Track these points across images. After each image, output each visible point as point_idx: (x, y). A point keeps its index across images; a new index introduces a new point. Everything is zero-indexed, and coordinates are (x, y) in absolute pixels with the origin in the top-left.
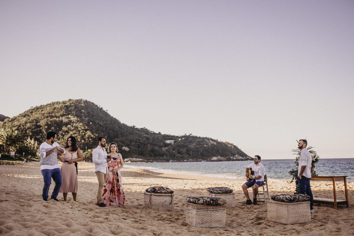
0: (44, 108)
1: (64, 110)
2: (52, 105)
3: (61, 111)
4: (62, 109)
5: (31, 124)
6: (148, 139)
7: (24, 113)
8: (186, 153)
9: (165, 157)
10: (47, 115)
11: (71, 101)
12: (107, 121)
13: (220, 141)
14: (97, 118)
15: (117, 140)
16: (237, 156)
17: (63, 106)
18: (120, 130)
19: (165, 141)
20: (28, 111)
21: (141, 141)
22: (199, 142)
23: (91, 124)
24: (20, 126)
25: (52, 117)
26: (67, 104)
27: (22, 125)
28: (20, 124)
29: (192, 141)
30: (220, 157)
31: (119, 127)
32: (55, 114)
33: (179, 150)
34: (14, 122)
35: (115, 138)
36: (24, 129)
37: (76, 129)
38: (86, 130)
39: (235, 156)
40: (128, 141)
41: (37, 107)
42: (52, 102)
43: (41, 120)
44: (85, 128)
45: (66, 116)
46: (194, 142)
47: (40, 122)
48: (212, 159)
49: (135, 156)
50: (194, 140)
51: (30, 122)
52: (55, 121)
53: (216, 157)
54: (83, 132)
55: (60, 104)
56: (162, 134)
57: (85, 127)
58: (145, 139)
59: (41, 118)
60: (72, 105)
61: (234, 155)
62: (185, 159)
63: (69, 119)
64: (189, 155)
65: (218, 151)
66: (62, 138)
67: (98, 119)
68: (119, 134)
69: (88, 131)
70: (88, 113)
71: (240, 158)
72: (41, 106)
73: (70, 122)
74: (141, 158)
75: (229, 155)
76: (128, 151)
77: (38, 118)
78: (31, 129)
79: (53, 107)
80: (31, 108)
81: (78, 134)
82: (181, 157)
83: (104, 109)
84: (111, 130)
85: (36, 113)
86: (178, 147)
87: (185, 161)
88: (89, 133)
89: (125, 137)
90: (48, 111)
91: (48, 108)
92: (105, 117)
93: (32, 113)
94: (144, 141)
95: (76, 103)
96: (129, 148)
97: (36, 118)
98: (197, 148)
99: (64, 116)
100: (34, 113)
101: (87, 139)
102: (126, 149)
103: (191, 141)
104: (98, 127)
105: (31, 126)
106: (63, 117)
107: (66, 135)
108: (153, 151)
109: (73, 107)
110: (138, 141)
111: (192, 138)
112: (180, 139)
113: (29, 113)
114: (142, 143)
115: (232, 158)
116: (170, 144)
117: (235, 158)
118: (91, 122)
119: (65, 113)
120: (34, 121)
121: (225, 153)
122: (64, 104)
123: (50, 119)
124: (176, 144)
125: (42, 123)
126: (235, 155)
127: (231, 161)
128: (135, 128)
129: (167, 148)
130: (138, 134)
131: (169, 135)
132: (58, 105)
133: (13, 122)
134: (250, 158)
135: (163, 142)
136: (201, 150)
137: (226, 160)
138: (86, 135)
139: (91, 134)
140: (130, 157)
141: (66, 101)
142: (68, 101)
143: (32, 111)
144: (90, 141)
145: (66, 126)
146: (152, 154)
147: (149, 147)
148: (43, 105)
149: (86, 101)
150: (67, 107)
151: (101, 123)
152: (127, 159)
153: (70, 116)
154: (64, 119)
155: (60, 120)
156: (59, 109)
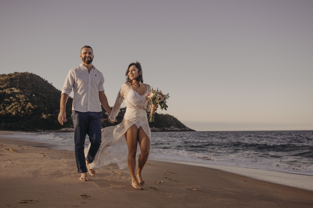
1: (8, 83)
3: (5, 84)
4: (7, 82)
11: (16, 74)
12: (51, 93)
13: (159, 113)
14: (41, 90)
16: (172, 127)
17: (9, 78)
19: (105, 113)
23: (34, 97)
26: (12, 77)
30: (155, 128)
35: (56, 109)
37: (18, 100)
38: (27, 102)
39: (171, 127)
44: (26, 100)
45: (9, 89)
54: (24, 104)
55: (5, 76)
60: (17, 77)
61: (169, 126)
63: (12, 91)
66: (3, 109)
67: (42, 92)
69: (29, 103)
70: (33, 86)
71: (175, 129)
73: (13, 94)
75: (164, 126)
81: (19, 106)
83: (49, 82)
88: (29, 104)
92: (50, 90)
95: (21, 76)
99: (8, 88)
101: (27, 110)
104: (40, 99)
106: (6, 89)
107: (7, 107)
109: (18, 80)
115: (166, 128)
117: (169, 129)
118: (34, 94)
119: (9, 86)
121: (160, 124)
122: (10, 76)
126: (171, 126)
127: (165, 131)
129: (106, 119)
132: (4, 78)
134: (188, 129)
138: (27, 106)
139: (31, 106)
140: (66, 127)
141: (12, 74)
142: (14, 74)
144: (30, 112)
145: (8, 98)
149: (32, 74)
150: (12, 79)
151: (44, 95)
152: (64, 129)
153: (13, 88)
154: (7, 91)
155: (3, 92)
156: (3, 81)
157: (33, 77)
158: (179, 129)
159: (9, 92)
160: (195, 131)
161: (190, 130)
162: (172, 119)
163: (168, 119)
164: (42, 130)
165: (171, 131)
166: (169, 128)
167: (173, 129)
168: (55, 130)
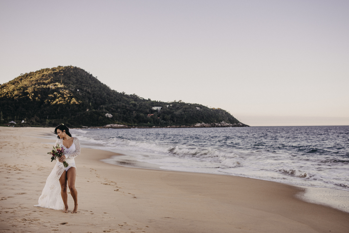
0: (33, 74)
1: (52, 77)
2: (41, 72)
3: (49, 78)
5: (18, 91)
6: (135, 105)
7: (14, 80)
8: (171, 119)
9: (149, 123)
10: (35, 82)
11: (60, 68)
12: (96, 88)
13: (210, 108)
14: (85, 85)
15: (103, 107)
16: (223, 122)
17: (52, 73)
18: (108, 96)
19: (152, 108)
20: (17, 78)
21: (128, 108)
22: (185, 109)
23: (78, 92)
24: (7, 93)
25: (39, 84)
26: (56, 71)
27: (10, 93)
28: (8, 92)
29: (180, 107)
30: (204, 124)
31: (108, 94)
32: (43, 81)
33: (163, 116)
34: (4, 89)
35: (101, 105)
36: (11, 96)
37: (62, 96)
38: (72, 97)
39: (221, 123)
40: (113, 108)
41: (27, 74)
42: (42, 69)
43: (28, 87)
45: (53, 84)
46: (181, 108)
47: (27, 89)
48: (195, 126)
49: (118, 122)
50: (181, 107)
51: (17, 90)
52: (43, 88)
53: (200, 124)
54: (69, 99)
55: (49, 71)
56: (151, 101)
57: (71, 95)
58: (131, 105)
59: (29, 85)
60: (61, 71)
61: (219, 121)
62: (168, 126)
63: (56, 86)
64: (174, 121)
65: (203, 117)
67: (87, 86)
68: (106, 101)
69: (73, 99)
70: (77, 80)
71: (226, 125)
72: (31, 73)
73: (57, 90)
74: (124, 124)
75: (214, 121)
76: (111, 118)
77: (26, 85)
78: (18, 97)
79: (41, 75)
80: (21, 75)
81: (63, 101)
82: (165, 124)
83: (94, 76)
84: (98, 97)
85: (25, 80)
86: (163, 114)
87: (168, 127)
88: (74, 100)
89: (111, 104)
90: (36, 78)
91: (37, 75)
92: (95, 84)
93: (21, 80)
94: (131, 108)
95: (65, 70)
96: (112, 115)
97: (24, 86)
98: (182, 115)
99: (51, 83)
100: (23, 80)
101: (71, 106)
102: (109, 116)
103: (178, 108)
104: (85, 94)
105: (18, 93)
106: (50, 84)
108: (138, 117)
109: (62, 74)
110: (124, 107)
111: (180, 105)
112: (168, 106)
113: (18, 80)
114: (127, 110)
115: (217, 124)
116: (157, 111)
117: (219, 125)
118: (78, 89)
119: (53, 80)
120: (22, 88)
121: (210, 119)
122: (53, 71)
123: (37, 86)
124: (162, 110)
125: (30, 90)
126: (222, 121)
127: (215, 127)
128: (125, 94)
129: (153, 115)
130: (126, 100)
131: (159, 101)
132: (47, 72)
133: (2, 89)
134: (241, 125)
135: (150, 108)
136: (186, 117)
137: (210, 126)
138: (71, 102)
139: (75, 101)
140: (111, 124)
141: (55, 68)
142: (57, 68)
143: (22, 78)
144: (74, 108)
145: (52, 94)
146: (136, 120)
147: (135, 114)
148: (33, 72)
149: (76, 67)
150: (55, 73)
151: (89, 90)
152: (109, 126)
153: (57, 83)
154: (50, 86)
155: (47, 87)
156: (47, 76)
157: (77, 71)
158: (231, 125)
159: (53, 88)
160: (249, 126)
161: (244, 125)
162: (224, 113)
163: (220, 114)
164: (87, 127)
165: (222, 126)
166: (220, 123)
167: (223, 124)
168: (100, 126)
